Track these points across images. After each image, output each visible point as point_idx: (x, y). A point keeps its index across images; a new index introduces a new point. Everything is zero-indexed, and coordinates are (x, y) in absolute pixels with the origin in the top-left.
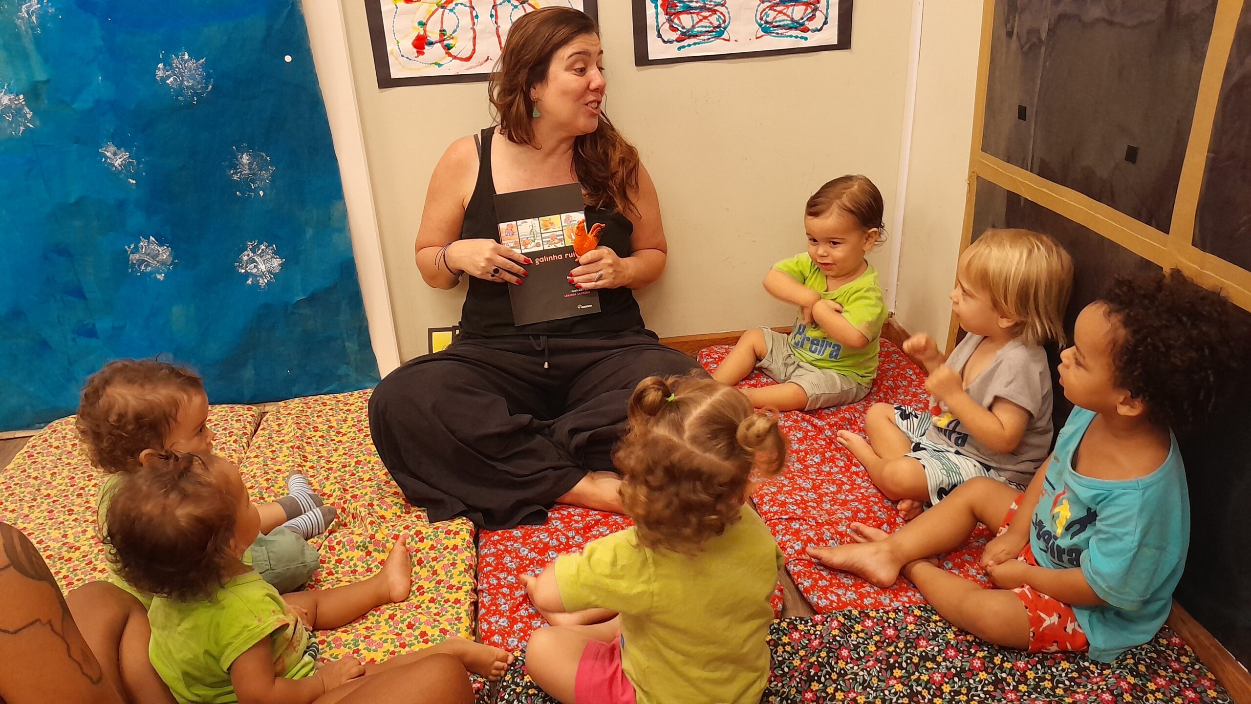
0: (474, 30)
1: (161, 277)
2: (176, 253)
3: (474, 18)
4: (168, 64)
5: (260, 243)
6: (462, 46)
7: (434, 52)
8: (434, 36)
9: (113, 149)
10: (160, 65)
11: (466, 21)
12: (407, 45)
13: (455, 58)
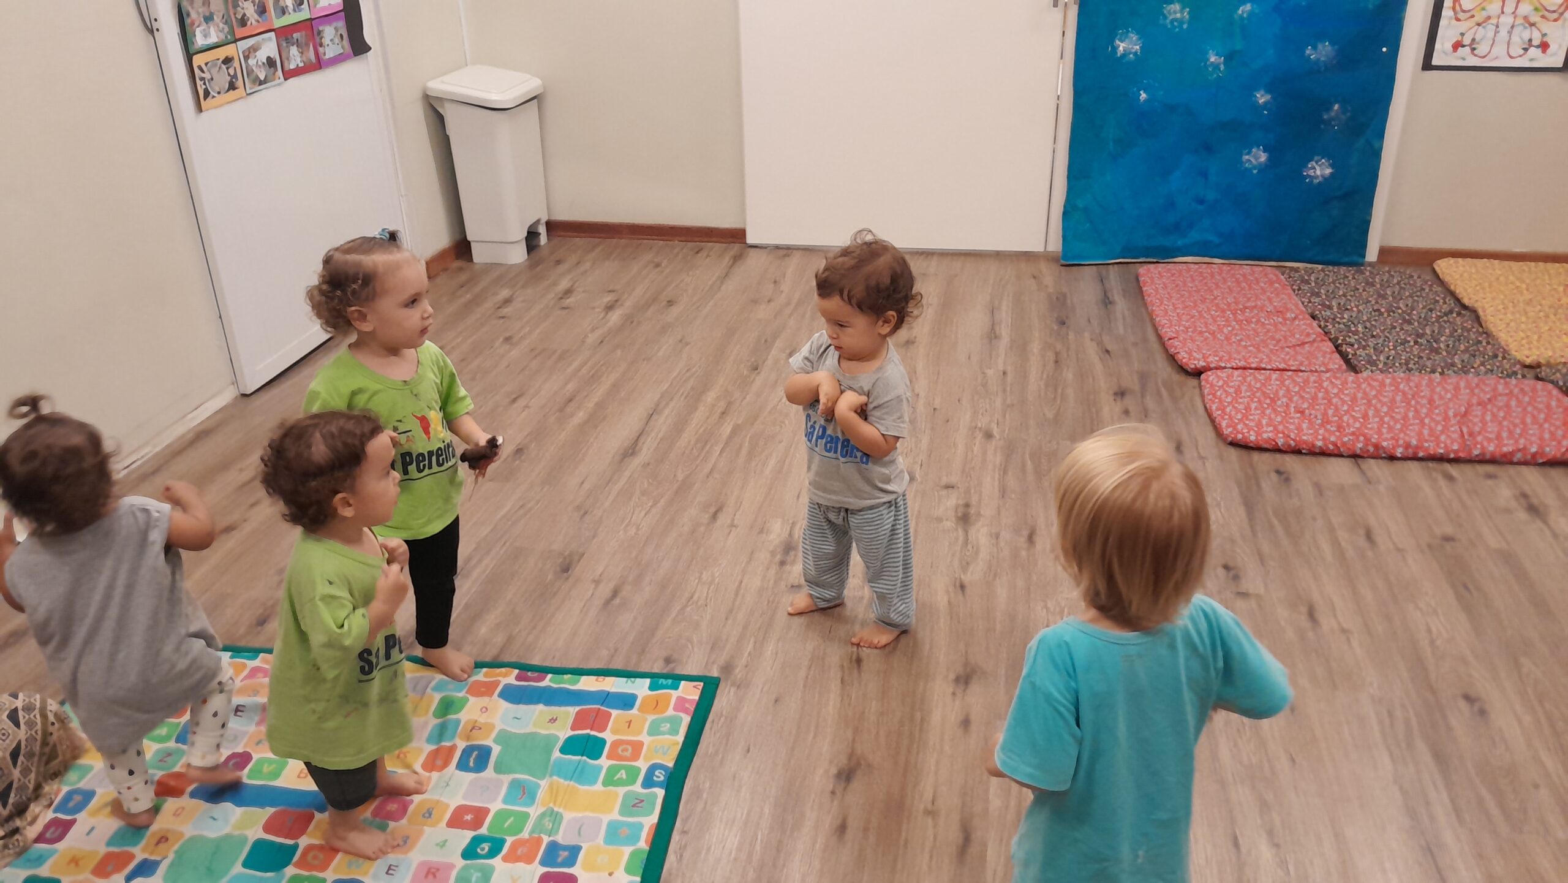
0: (1494, 41)
1: (1255, 172)
2: (1269, 159)
3: (1496, 32)
4: (1315, 48)
5: (1323, 158)
6: (1482, 49)
7: (1464, 51)
8: (1467, 41)
9: (1262, 92)
10: (1310, 47)
11: (1491, 34)
12: (1448, 46)
13: (1476, 55)
